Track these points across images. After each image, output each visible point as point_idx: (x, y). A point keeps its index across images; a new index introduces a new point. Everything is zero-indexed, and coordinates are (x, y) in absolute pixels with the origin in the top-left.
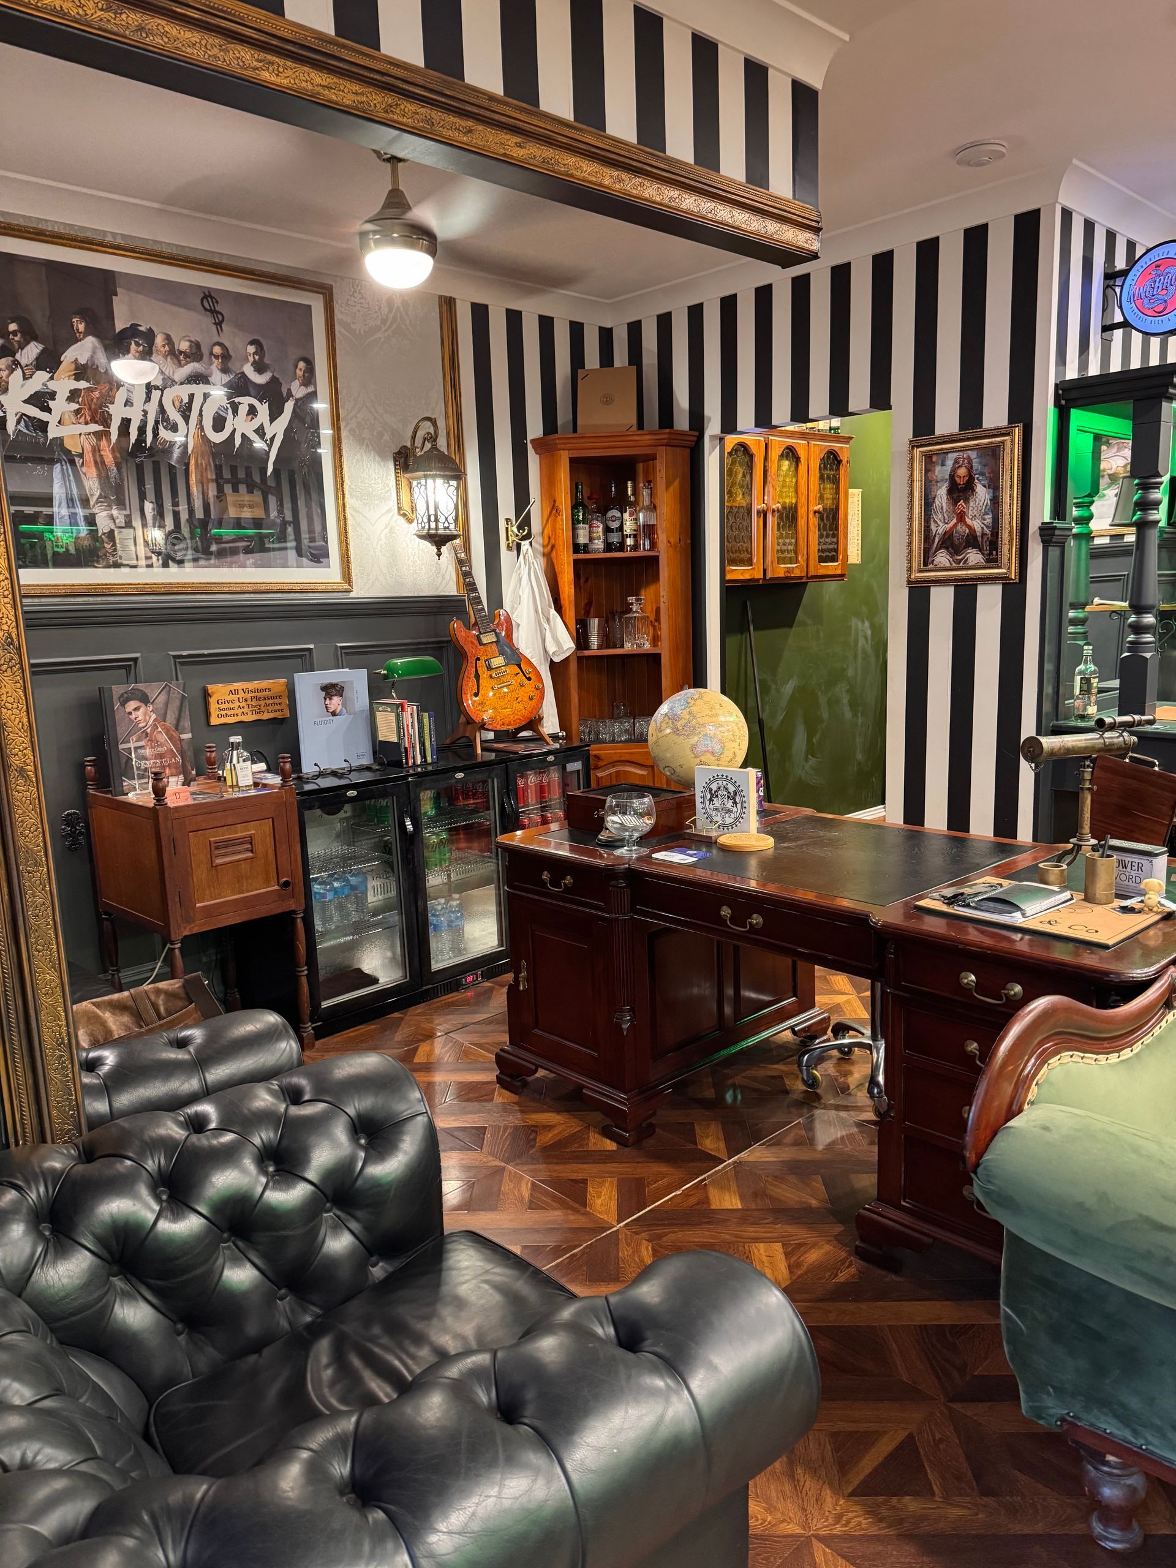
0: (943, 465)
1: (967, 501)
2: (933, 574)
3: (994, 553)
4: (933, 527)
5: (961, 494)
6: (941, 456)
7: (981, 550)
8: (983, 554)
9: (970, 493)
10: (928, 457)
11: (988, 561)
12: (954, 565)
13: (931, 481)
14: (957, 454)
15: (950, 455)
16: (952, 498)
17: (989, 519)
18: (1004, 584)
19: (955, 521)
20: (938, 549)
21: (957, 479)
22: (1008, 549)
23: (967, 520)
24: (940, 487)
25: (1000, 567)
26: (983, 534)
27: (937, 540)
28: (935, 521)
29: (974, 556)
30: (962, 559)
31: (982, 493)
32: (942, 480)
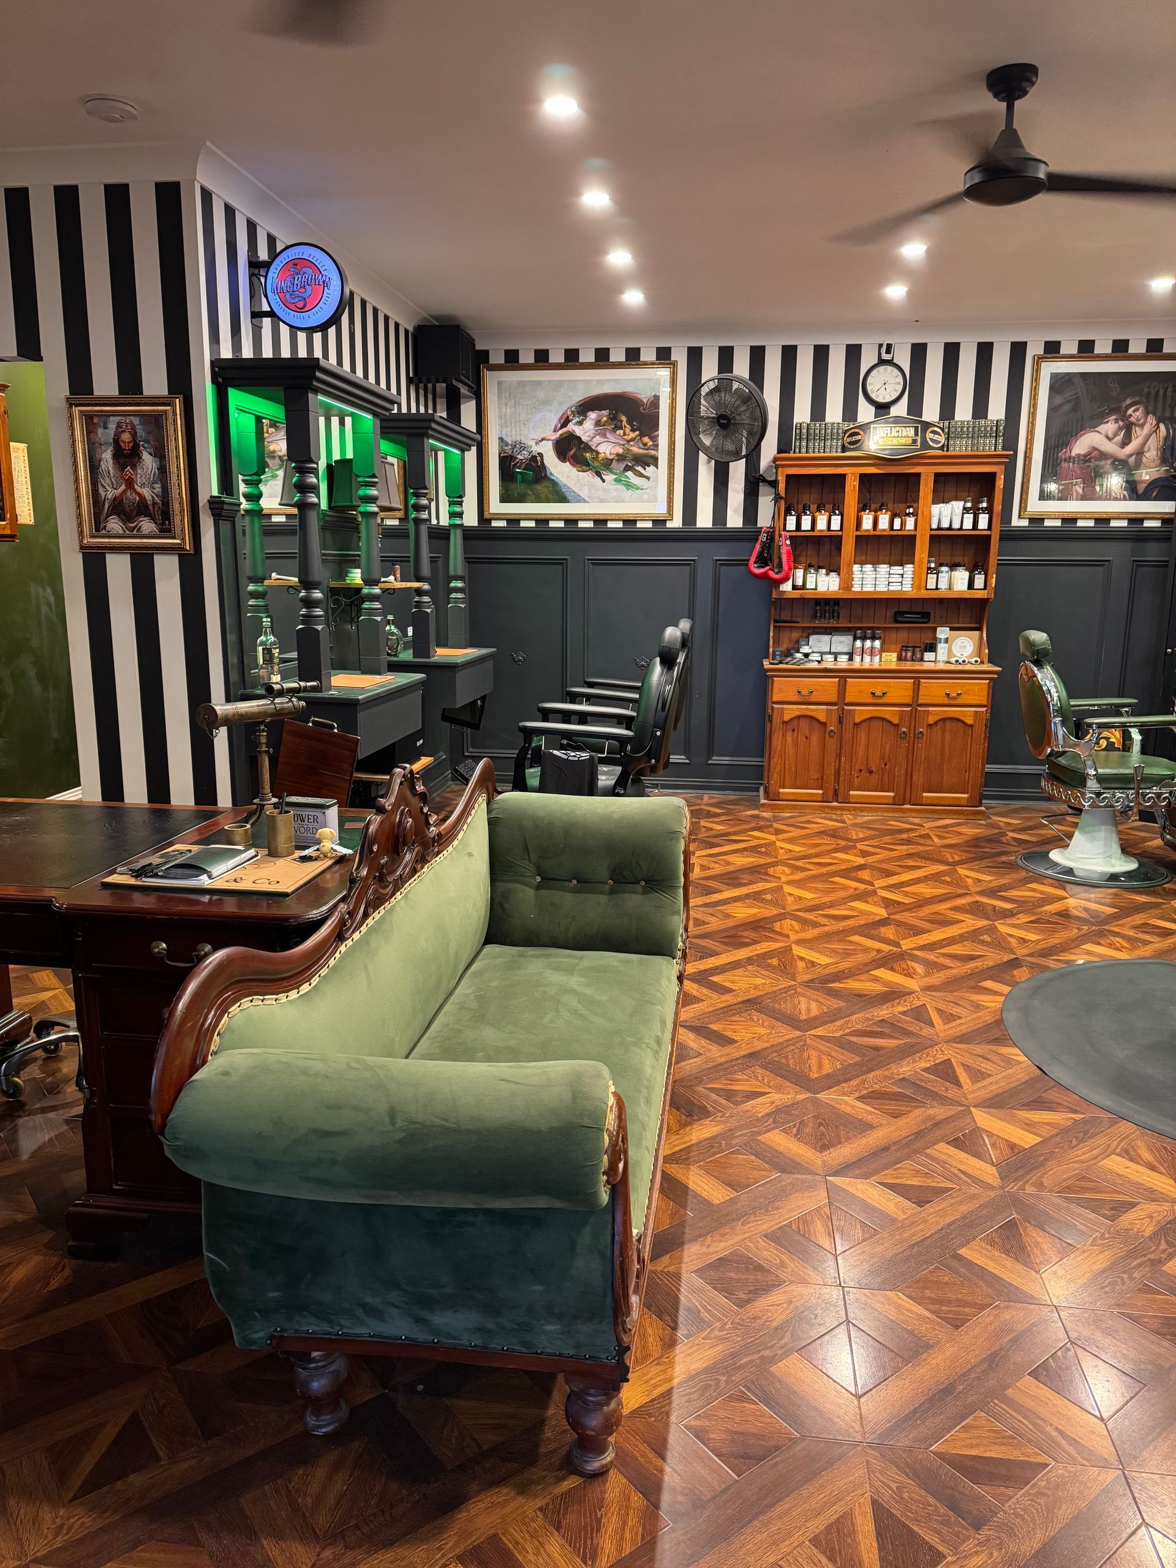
0: (105, 427)
1: (134, 467)
2: (107, 540)
3: (167, 522)
4: (101, 491)
5: (128, 460)
6: (103, 419)
7: (153, 519)
8: (156, 523)
9: (137, 459)
10: (89, 418)
11: (161, 531)
12: (128, 532)
13: (94, 443)
14: (119, 418)
15: (111, 418)
16: (118, 463)
17: (158, 487)
18: (180, 555)
19: (123, 487)
20: (107, 516)
21: (122, 444)
22: (181, 521)
23: (136, 487)
24: (105, 451)
25: (174, 538)
26: (154, 503)
27: (107, 506)
28: (102, 485)
29: (147, 525)
30: (135, 527)
31: (148, 461)
32: (106, 444)
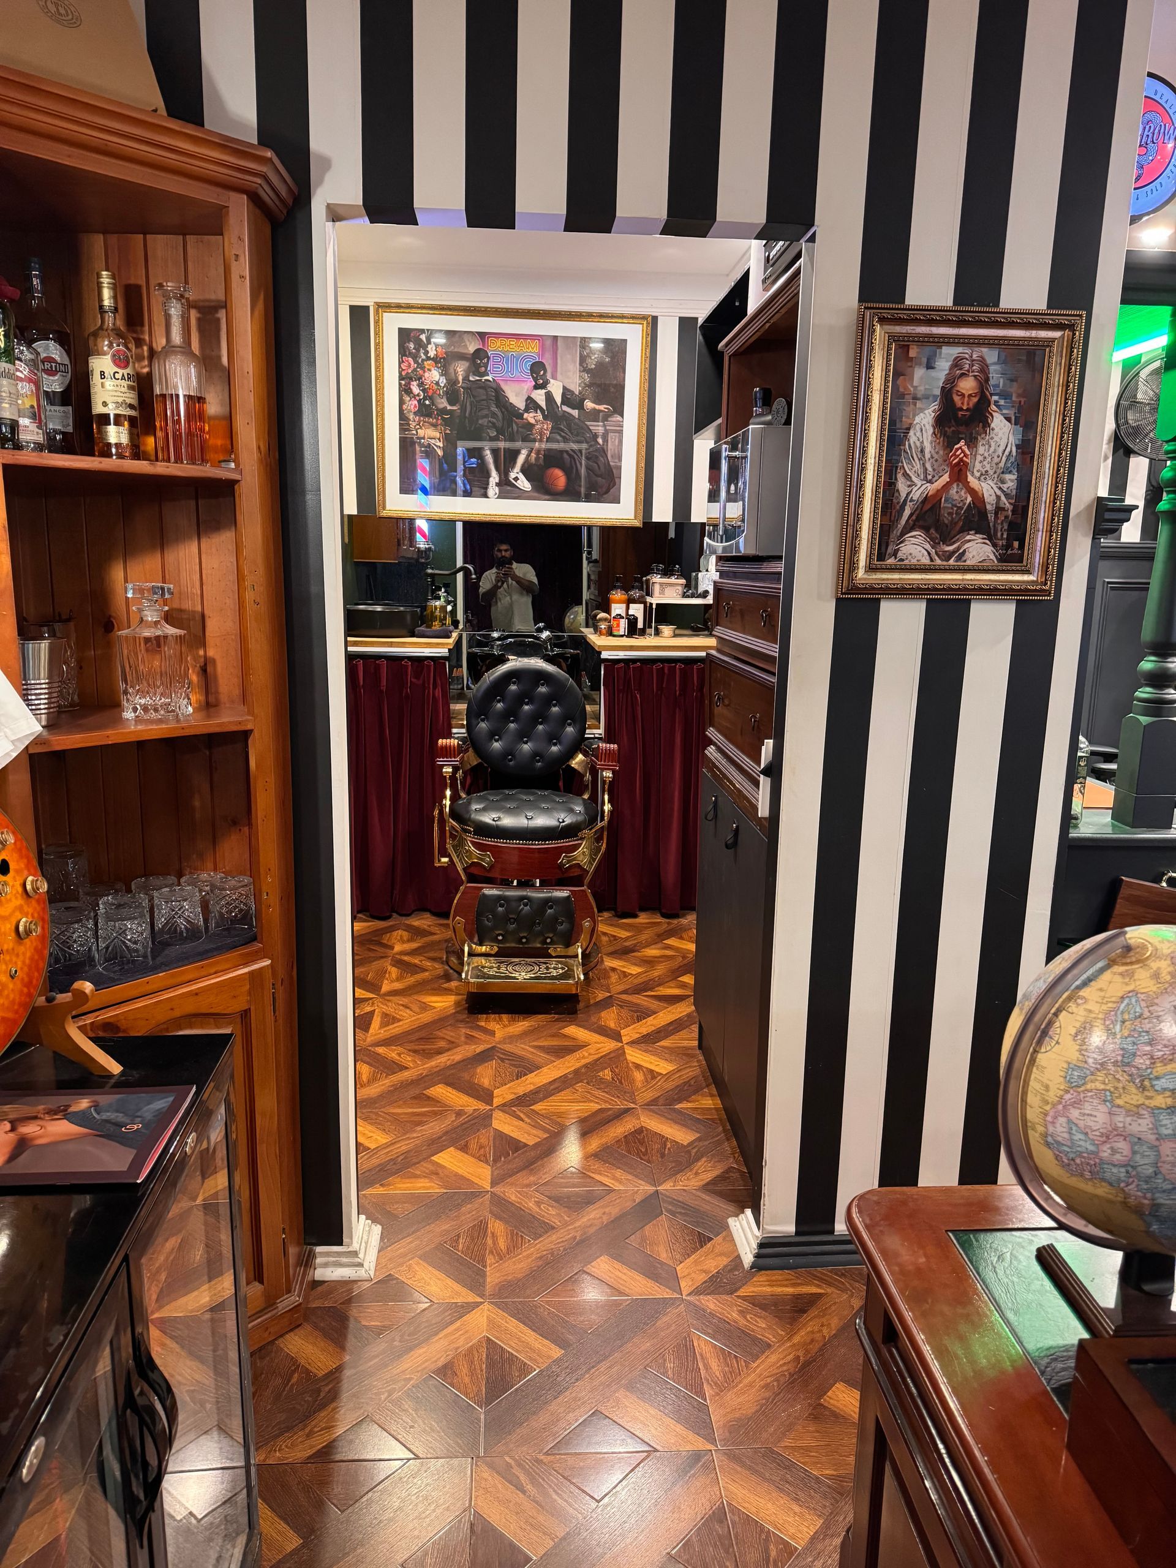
0: (930, 366)
1: (972, 442)
2: (896, 576)
3: (1016, 544)
4: (902, 486)
5: (962, 428)
6: (928, 350)
7: (991, 538)
8: (994, 545)
9: (980, 428)
10: (901, 347)
11: (1002, 559)
12: (938, 562)
13: (903, 396)
14: (960, 349)
15: (945, 350)
16: (945, 434)
17: (1011, 481)
18: (1019, 603)
19: (946, 478)
20: (909, 528)
21: (956, 398)
22: (1038, 542)
23: (970, 478)
24: (922, 410)
25: (1028, 572)
26: (999, 509)
27: (907, 512)
28: (906, 476)
29: (977, 549)
30: (954, 552)
31: (1002, 432)
32: (926, 397)
